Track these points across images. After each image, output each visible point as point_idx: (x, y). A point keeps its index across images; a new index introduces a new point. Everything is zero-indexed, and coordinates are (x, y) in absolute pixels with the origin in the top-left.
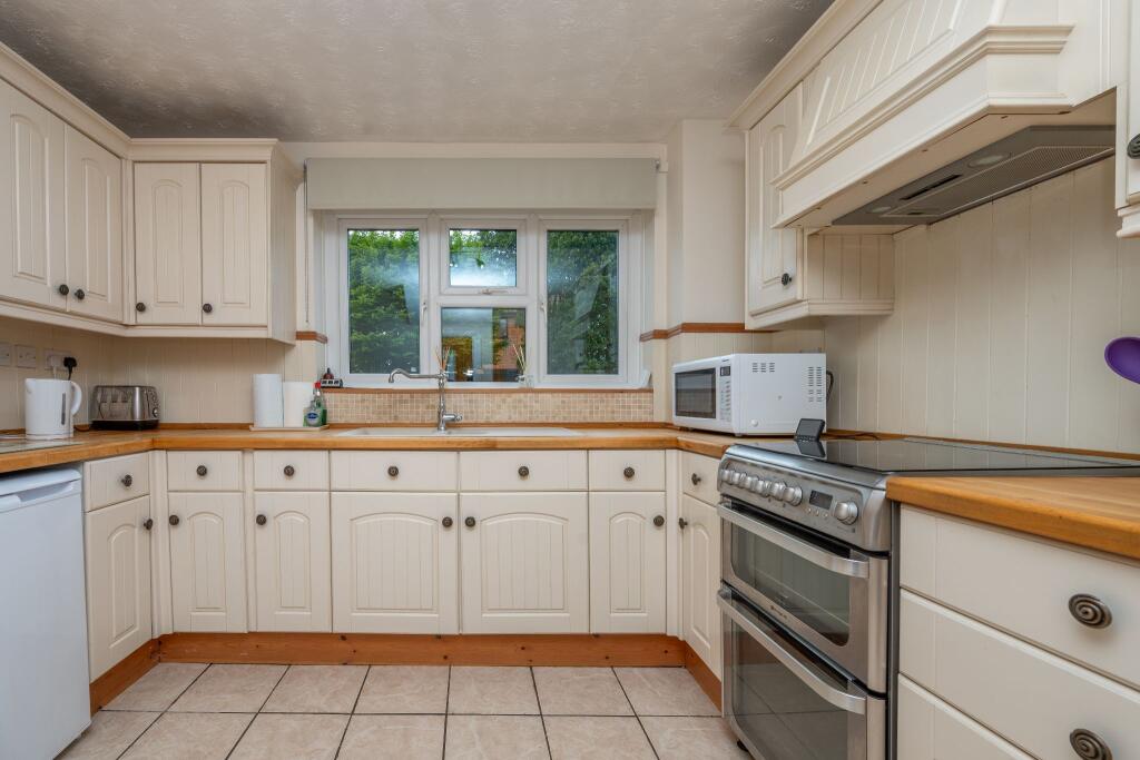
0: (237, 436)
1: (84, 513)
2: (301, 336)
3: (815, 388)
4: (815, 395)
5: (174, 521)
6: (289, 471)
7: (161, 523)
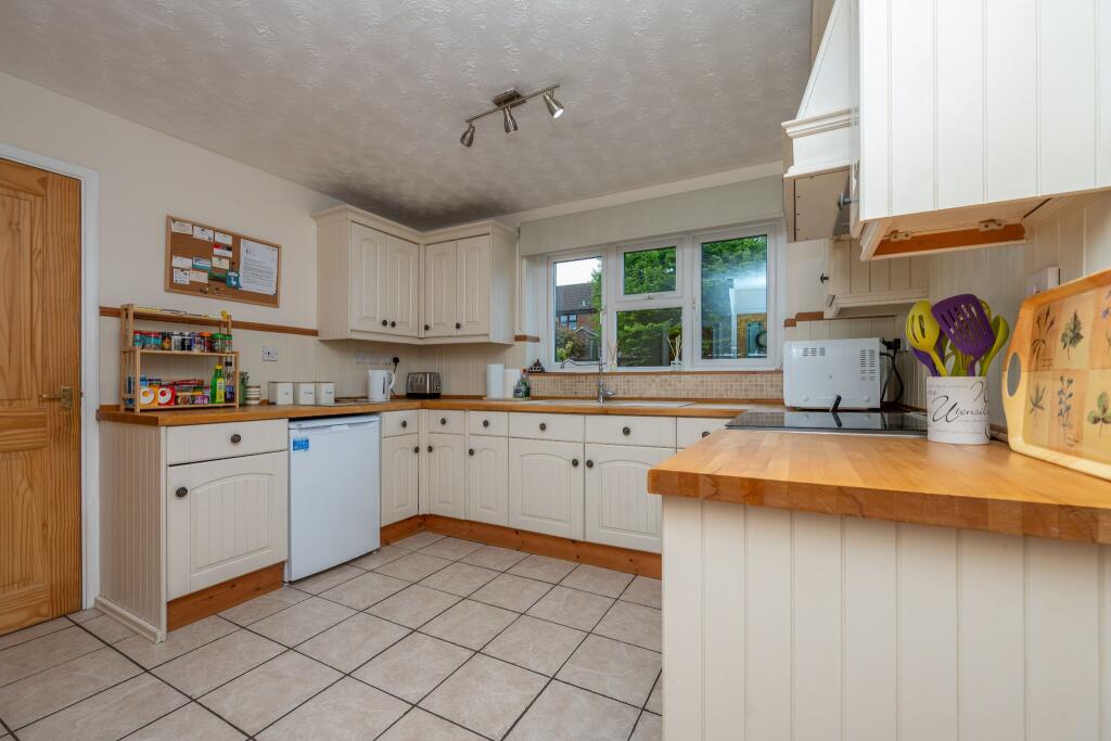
0: (474, 402)
1: (381, 439)
2: (519, 338)
3: (868, 368)
4: (868, 375)
5: (430, 449)
6: (486, 424)
7: (423, 450)
